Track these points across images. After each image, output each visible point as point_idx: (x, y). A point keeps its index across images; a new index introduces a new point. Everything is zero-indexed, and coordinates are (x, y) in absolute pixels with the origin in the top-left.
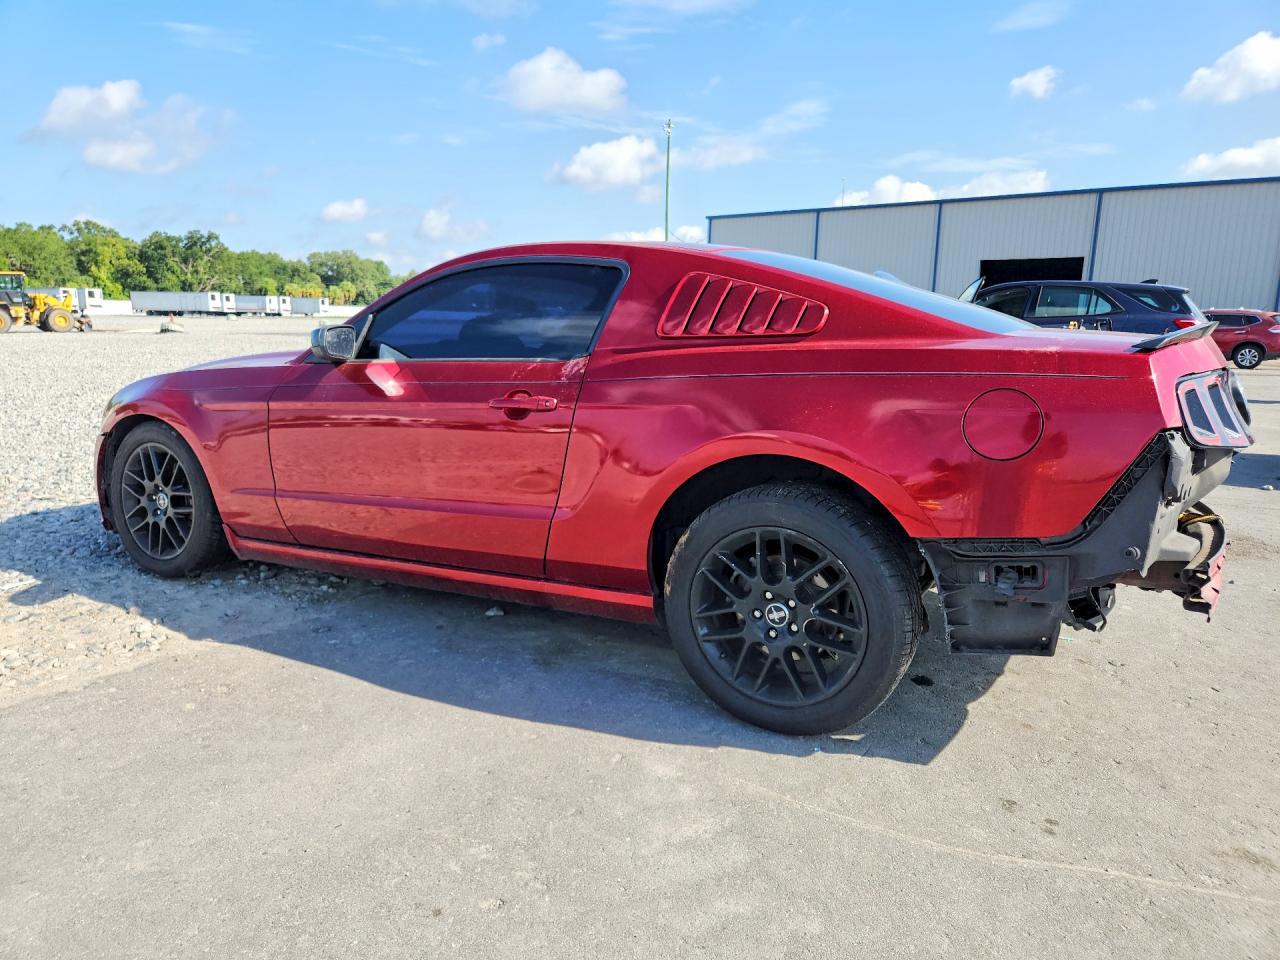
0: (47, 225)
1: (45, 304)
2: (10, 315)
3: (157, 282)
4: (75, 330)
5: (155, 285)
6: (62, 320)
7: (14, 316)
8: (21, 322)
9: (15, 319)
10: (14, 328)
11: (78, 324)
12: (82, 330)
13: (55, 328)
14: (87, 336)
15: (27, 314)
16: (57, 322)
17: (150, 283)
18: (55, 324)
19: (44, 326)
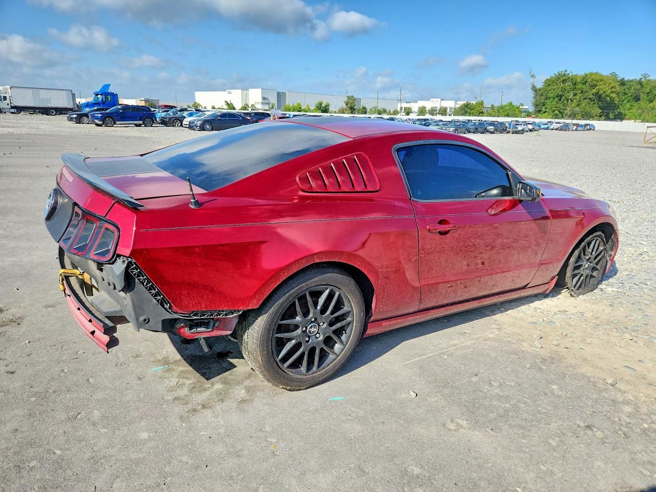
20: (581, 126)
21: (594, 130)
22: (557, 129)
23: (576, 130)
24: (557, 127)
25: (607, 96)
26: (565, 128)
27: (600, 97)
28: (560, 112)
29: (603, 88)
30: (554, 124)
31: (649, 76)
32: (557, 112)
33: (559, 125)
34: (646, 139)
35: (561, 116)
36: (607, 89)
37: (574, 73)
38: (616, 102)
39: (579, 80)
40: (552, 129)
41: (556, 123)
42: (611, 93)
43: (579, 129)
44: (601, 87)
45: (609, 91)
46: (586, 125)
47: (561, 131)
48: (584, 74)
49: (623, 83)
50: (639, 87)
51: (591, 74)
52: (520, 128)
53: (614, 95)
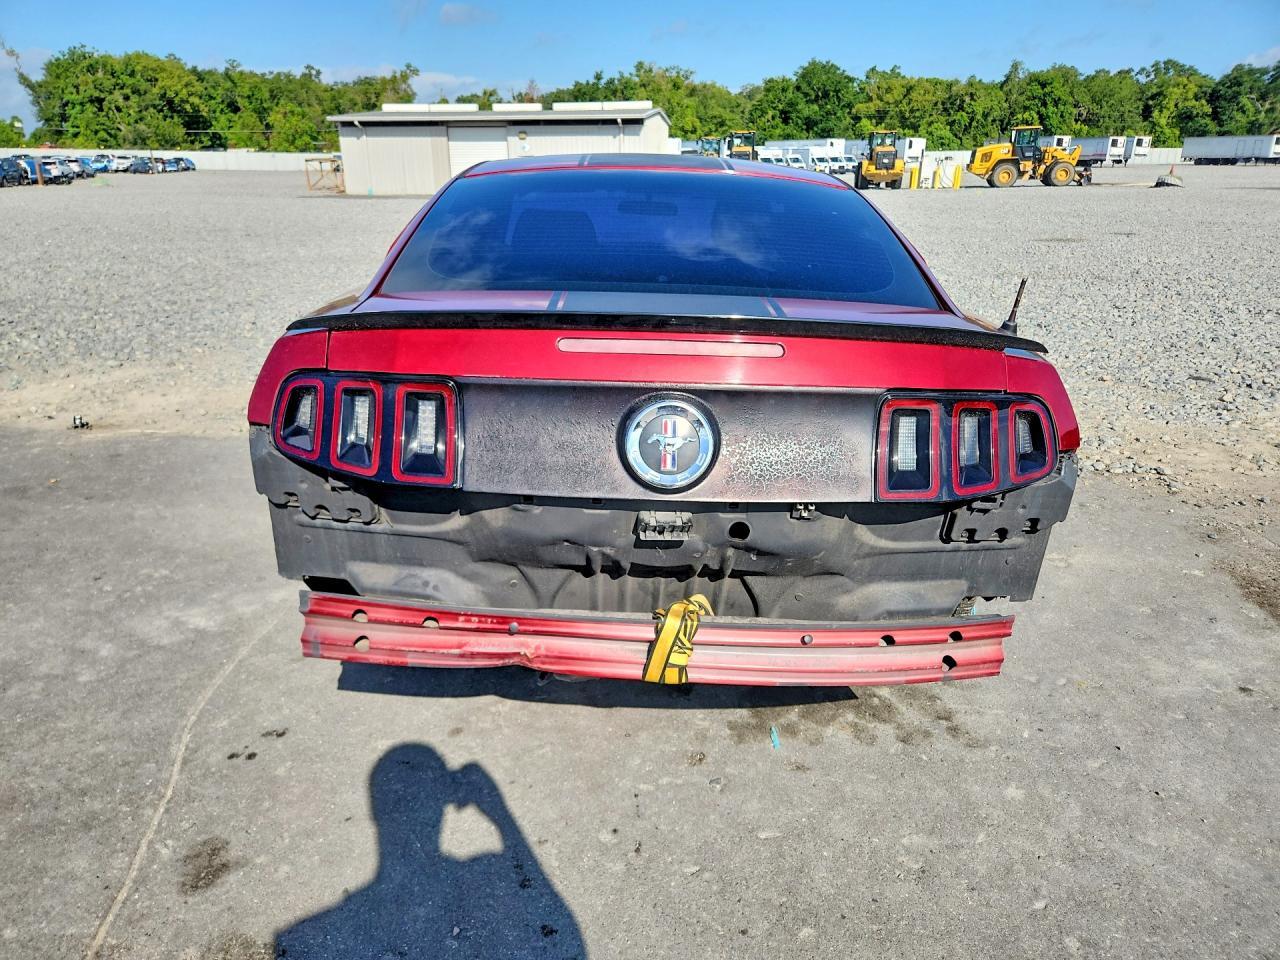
0: (1127, 69)
1: (1053, 157)
2: (1019, 169)
3: (1221, 126)
4: (1073, 183)
5: (1218, 129)
6: (1064, 173)
7: (1022, 169)
8: (1027, 176)
9: (1021, 174)
10: (1019, 182)
11: (1077, 178)
12: (1081, 185)
13: (1055, 182)
14: (1085, 189)
15: (1035, 167)
16: (1058, 176)
17: (1212, 126)
18: (1056, 178)
19: (1047, 180)
20: (169, 162)
21: (194, 169)
22: (125, 171)
23: (164, 171)
24: (125, 166)
25: (182, 101)
26: (141, 168)
27: (170, 102)
28: (110, 135)
29: (174, 87)
30: (116, 161)
31: (239, 65)
32: (103, 134)
33: (126, 164)
34: (312, 182)
35: (114, 142)
36: (180, 87)
37: (102, 53)
38: (204, 114)
39: (117, 68)
40: (117, 171)
41: (119, 158)
42: (190, 95)
43: (168, 169)
44: (168, 83)
45: (184, 91)
46: (178, 161)
47: (138, 175)
48: (123, 55)
49: (200, 77)
50: (229, 84)
51: (138, 56)
52: (55, 171)
53: (195, 100)
